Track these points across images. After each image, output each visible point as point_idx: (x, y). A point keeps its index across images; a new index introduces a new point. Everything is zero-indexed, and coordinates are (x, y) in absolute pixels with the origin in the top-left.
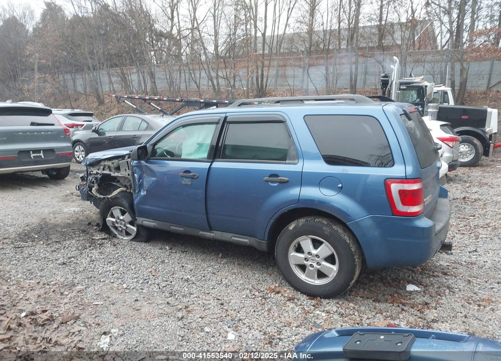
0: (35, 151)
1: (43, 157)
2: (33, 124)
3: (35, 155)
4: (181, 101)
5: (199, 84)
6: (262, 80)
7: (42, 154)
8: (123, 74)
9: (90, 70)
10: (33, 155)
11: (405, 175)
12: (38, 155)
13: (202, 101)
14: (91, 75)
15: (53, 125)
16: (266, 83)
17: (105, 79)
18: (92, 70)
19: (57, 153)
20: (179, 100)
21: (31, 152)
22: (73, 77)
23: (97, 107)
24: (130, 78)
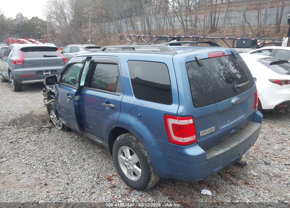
0: (47, 71)
1: (50, 75)
2: (45, 56)
3: (46, 73)
4: (156, 37)
5: (174, 25)
6: (214, 21)
7: (50, 73)
8: (131, 21)
9: (116, 20)
10: (45, 73)
11: (176, 113)
12: (48, 73)
13: (168, 36)
14: (116, 22)
15: (56, 56)
16: (217, 22)
17: (124, 25)
18: (117, 19)
19: (58, 72)
20: (155, 36)
21: (44, 72)
22: (109, 24)
23: (119, 41)
24: (136, 23)
